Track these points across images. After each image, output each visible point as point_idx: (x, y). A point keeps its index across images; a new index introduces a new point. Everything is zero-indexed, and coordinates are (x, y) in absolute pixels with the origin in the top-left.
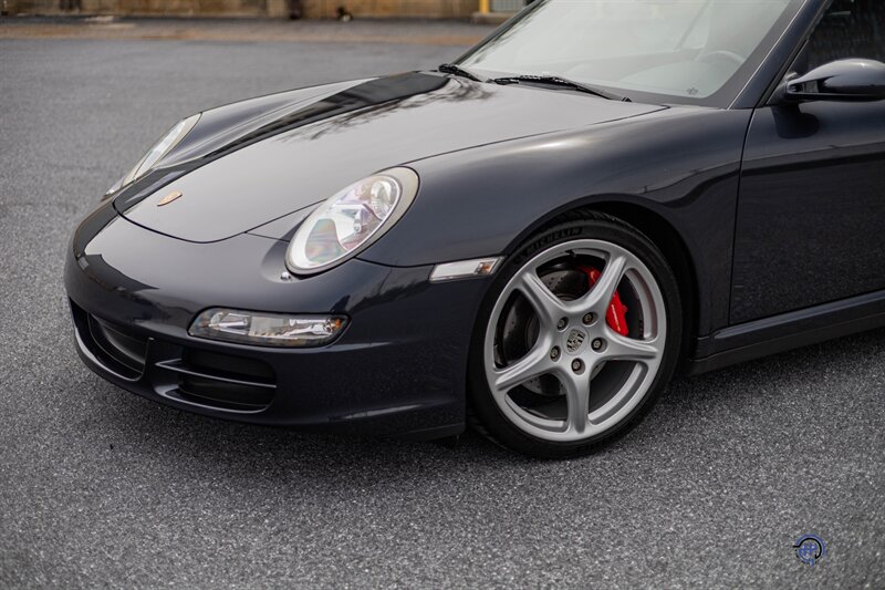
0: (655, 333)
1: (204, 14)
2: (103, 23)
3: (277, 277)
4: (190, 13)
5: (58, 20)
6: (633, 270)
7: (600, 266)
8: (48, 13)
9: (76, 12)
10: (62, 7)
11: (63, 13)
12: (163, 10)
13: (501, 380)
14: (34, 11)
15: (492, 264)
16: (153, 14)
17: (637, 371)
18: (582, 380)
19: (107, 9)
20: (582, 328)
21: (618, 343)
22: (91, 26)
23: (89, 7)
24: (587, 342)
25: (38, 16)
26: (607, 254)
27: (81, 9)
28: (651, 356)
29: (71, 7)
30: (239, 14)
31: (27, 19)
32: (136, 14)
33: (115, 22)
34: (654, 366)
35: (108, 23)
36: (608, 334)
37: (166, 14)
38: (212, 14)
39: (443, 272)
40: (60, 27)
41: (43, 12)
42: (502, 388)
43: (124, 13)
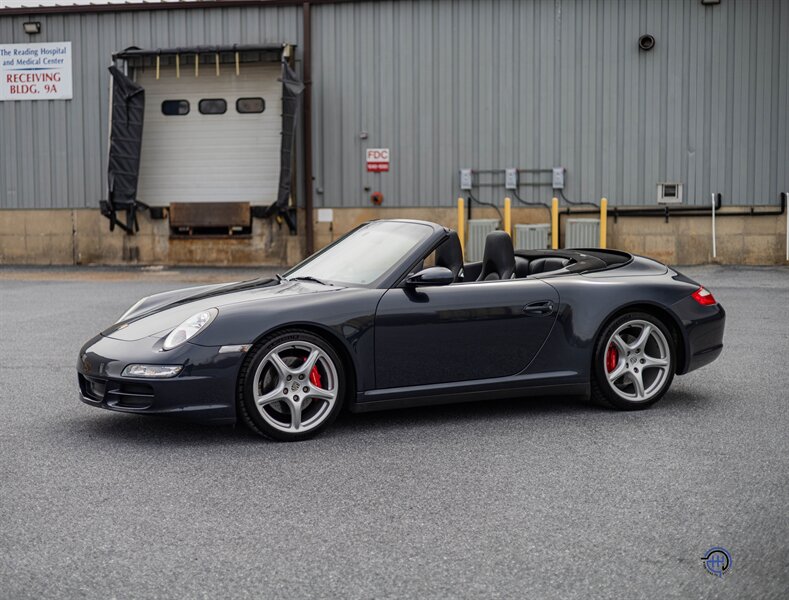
0: (333, 387)
1: (236, 264)
2: (154, 271)
3: (158, 352)
4: (225, 263)
5: (120, 269)
6: (323, 357)
7: (306, 354)
8: (112, 263)
9: (135, 263)
10: (124, 259)
11: (124, 264)
12: (203, 261)
13: (260, 400)
14: (102, 262)
15: (247, 348)
16: (196, 264)
17: (325, 404)
18: (297, 405)
19: (160, 260)
20: (299, 381)
21: (315, 390)
22: (145, 273)
23: (145, 259)
24: (301, 388)
25: (105, 266)
26: (310, 349)
27: (139, 260)
28: (331, 398)
29: (131, 259)
30: (263, 264)
31: (95, 268)
32: (181, 264)
33: (164, 270)
34: (332, 402)
35: (158, 271)
36: (310, 384)
37: (206, 264)
38: (242, 264)
39: (225, 349)
40: (120, 274)
41: (109, 262)
42: (261, 404)
43: (172, 263)
